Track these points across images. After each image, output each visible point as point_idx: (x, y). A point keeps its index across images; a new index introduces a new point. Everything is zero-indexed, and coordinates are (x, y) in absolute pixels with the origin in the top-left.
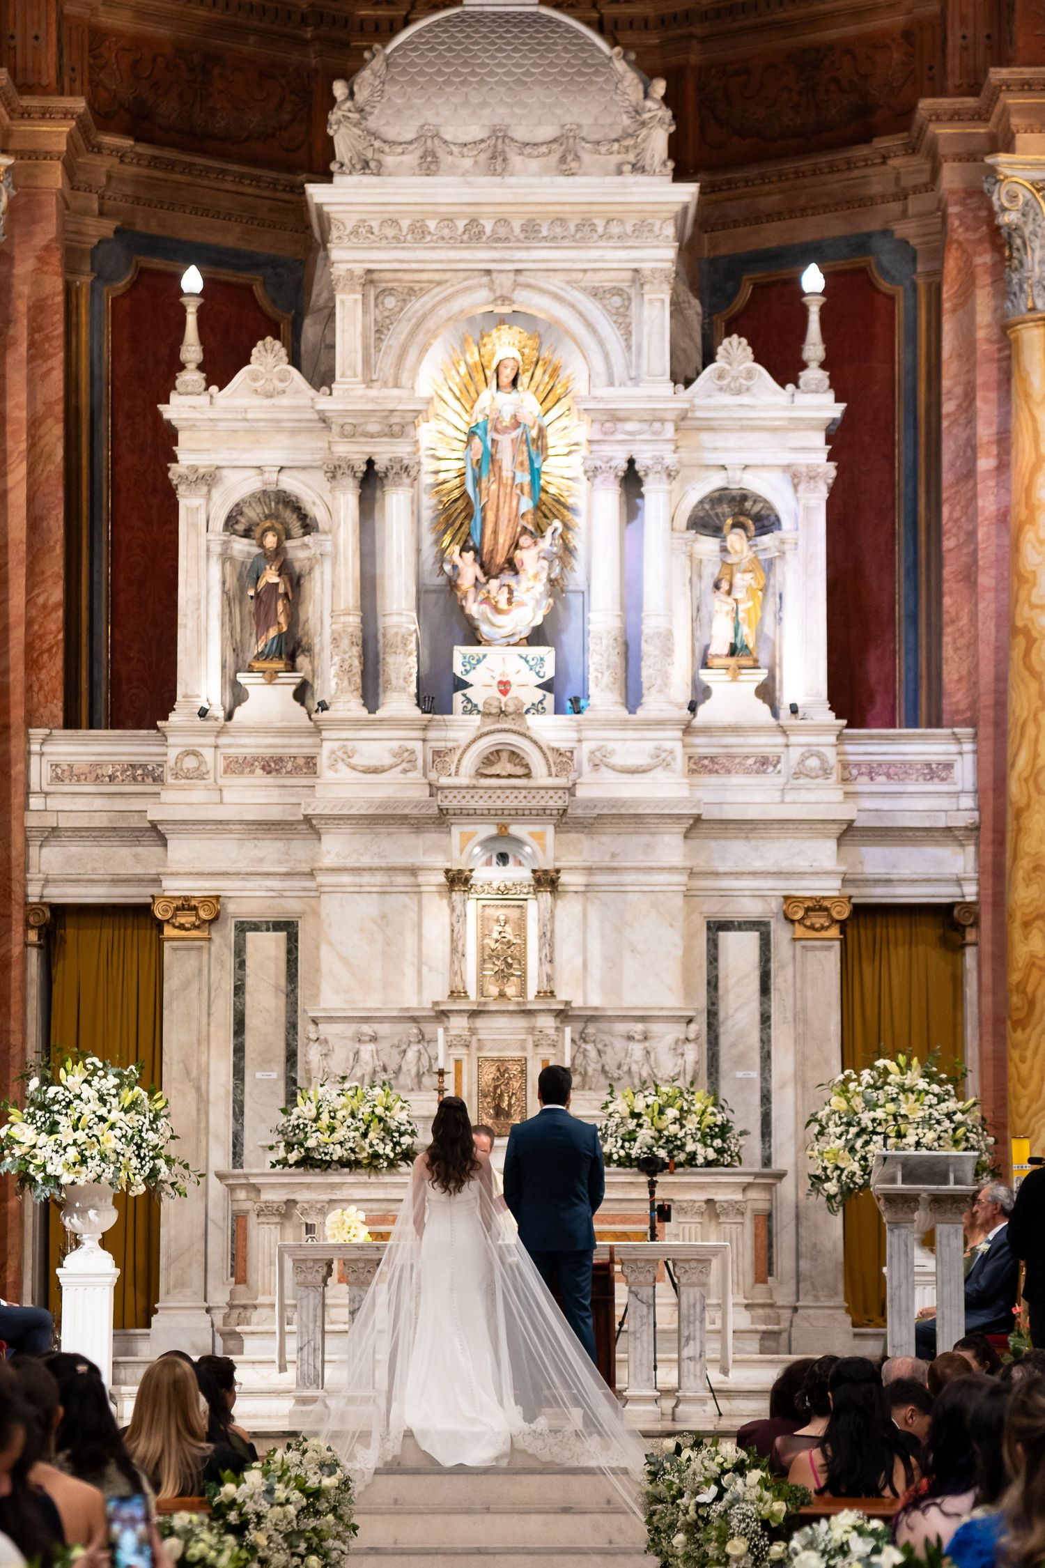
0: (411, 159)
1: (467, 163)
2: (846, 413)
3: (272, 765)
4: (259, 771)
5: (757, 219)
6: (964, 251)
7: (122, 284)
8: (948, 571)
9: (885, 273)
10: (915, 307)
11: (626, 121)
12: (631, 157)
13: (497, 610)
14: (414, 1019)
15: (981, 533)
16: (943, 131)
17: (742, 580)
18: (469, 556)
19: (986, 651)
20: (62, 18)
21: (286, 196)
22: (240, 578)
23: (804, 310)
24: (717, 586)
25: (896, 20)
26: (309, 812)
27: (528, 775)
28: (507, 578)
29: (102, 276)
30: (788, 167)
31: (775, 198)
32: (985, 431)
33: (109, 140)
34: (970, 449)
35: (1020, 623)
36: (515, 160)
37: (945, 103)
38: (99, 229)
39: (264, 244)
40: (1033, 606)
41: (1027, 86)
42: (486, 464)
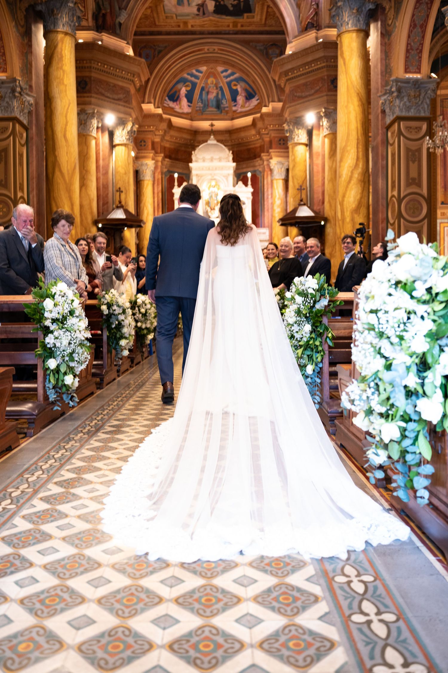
0: (202, 160)
1: (208, 161)
2: (253, 190)
5: (243, 168)
6: (267, 172)
7: (168, 176)
8: (266, 210)
9: (258, 175)
10: (261, 179)
11: (227, 156)
12: (228, 160)
15: (269, 205)
16: (264, 158)
18: (209, 207)
19: (270, 219)
20: (161, 146)
23: (248, 178)
25: (258, 145)
29: (166, 176)
30: (247, 162)
31: (245, 165)
32: (270, 192)
33: (167, 160)
34: (268, 195)
35: (274, 215)
36: (214, 161)
37: (265, 154)
38: (165, 170)
39: (185, 172)
41: (274, 152)
42: (211, 197)
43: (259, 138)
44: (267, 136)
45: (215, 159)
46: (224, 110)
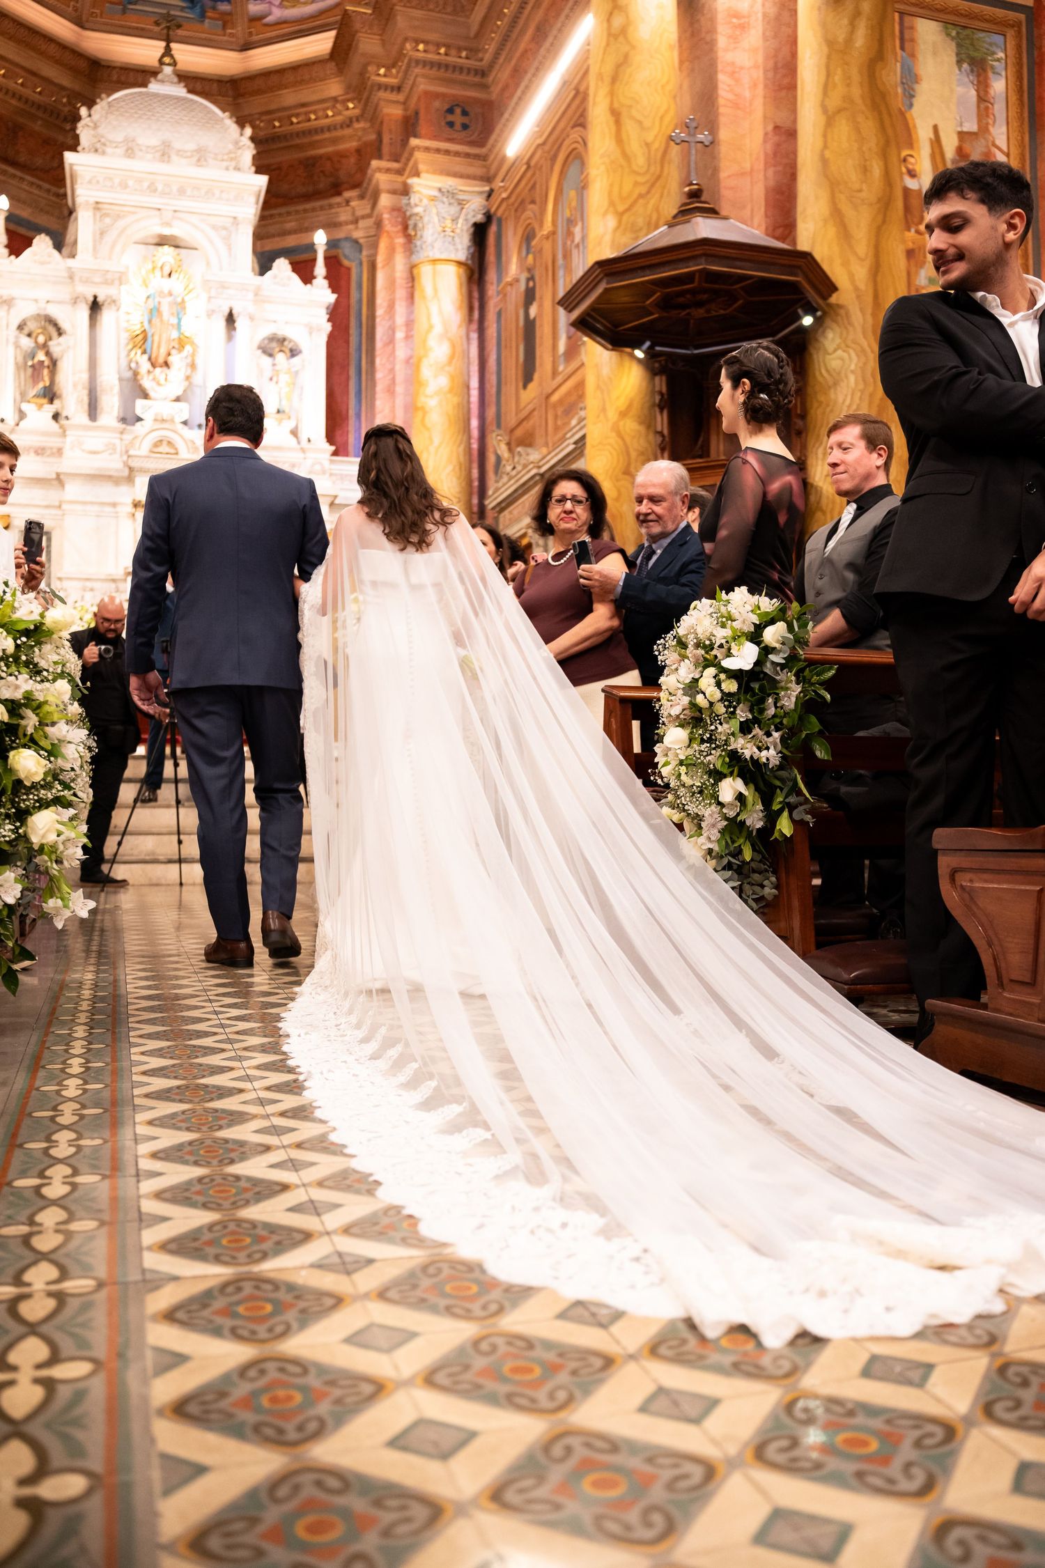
0: (119, 151)
1: (149, 156)
2: (337, 301)
3: (40, 451)
4: (32, 454)
6: (390, 237)
9: (346, 257)
10: (361, 272)
11: (231, 146)
12: (233, 164)
13: (159, 384)
14: (114, 581)
15: (398, 367)
16: (382, 180)
17: (284, 378)
18: (146, 357)
21: (54, 199)
22: (25, 358)
23: (315, 252)
24: (271, 379)
26: (59, 470)
27: (177, 454)
28: (165, 369)
31: (293, 224)
32: (400, 319)
34: (392, 330)
35: (419, 405)
36: (174, 158)
37: (383, 164)
40: (427, 396)
41: (427, 149)
42: (154, 312)
43: (357, 111)
44: (393, 96)
45: (178, 152)
46: (214, 8)
